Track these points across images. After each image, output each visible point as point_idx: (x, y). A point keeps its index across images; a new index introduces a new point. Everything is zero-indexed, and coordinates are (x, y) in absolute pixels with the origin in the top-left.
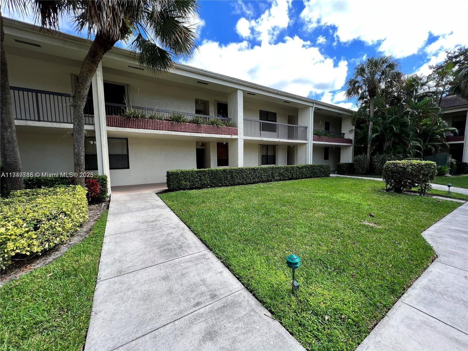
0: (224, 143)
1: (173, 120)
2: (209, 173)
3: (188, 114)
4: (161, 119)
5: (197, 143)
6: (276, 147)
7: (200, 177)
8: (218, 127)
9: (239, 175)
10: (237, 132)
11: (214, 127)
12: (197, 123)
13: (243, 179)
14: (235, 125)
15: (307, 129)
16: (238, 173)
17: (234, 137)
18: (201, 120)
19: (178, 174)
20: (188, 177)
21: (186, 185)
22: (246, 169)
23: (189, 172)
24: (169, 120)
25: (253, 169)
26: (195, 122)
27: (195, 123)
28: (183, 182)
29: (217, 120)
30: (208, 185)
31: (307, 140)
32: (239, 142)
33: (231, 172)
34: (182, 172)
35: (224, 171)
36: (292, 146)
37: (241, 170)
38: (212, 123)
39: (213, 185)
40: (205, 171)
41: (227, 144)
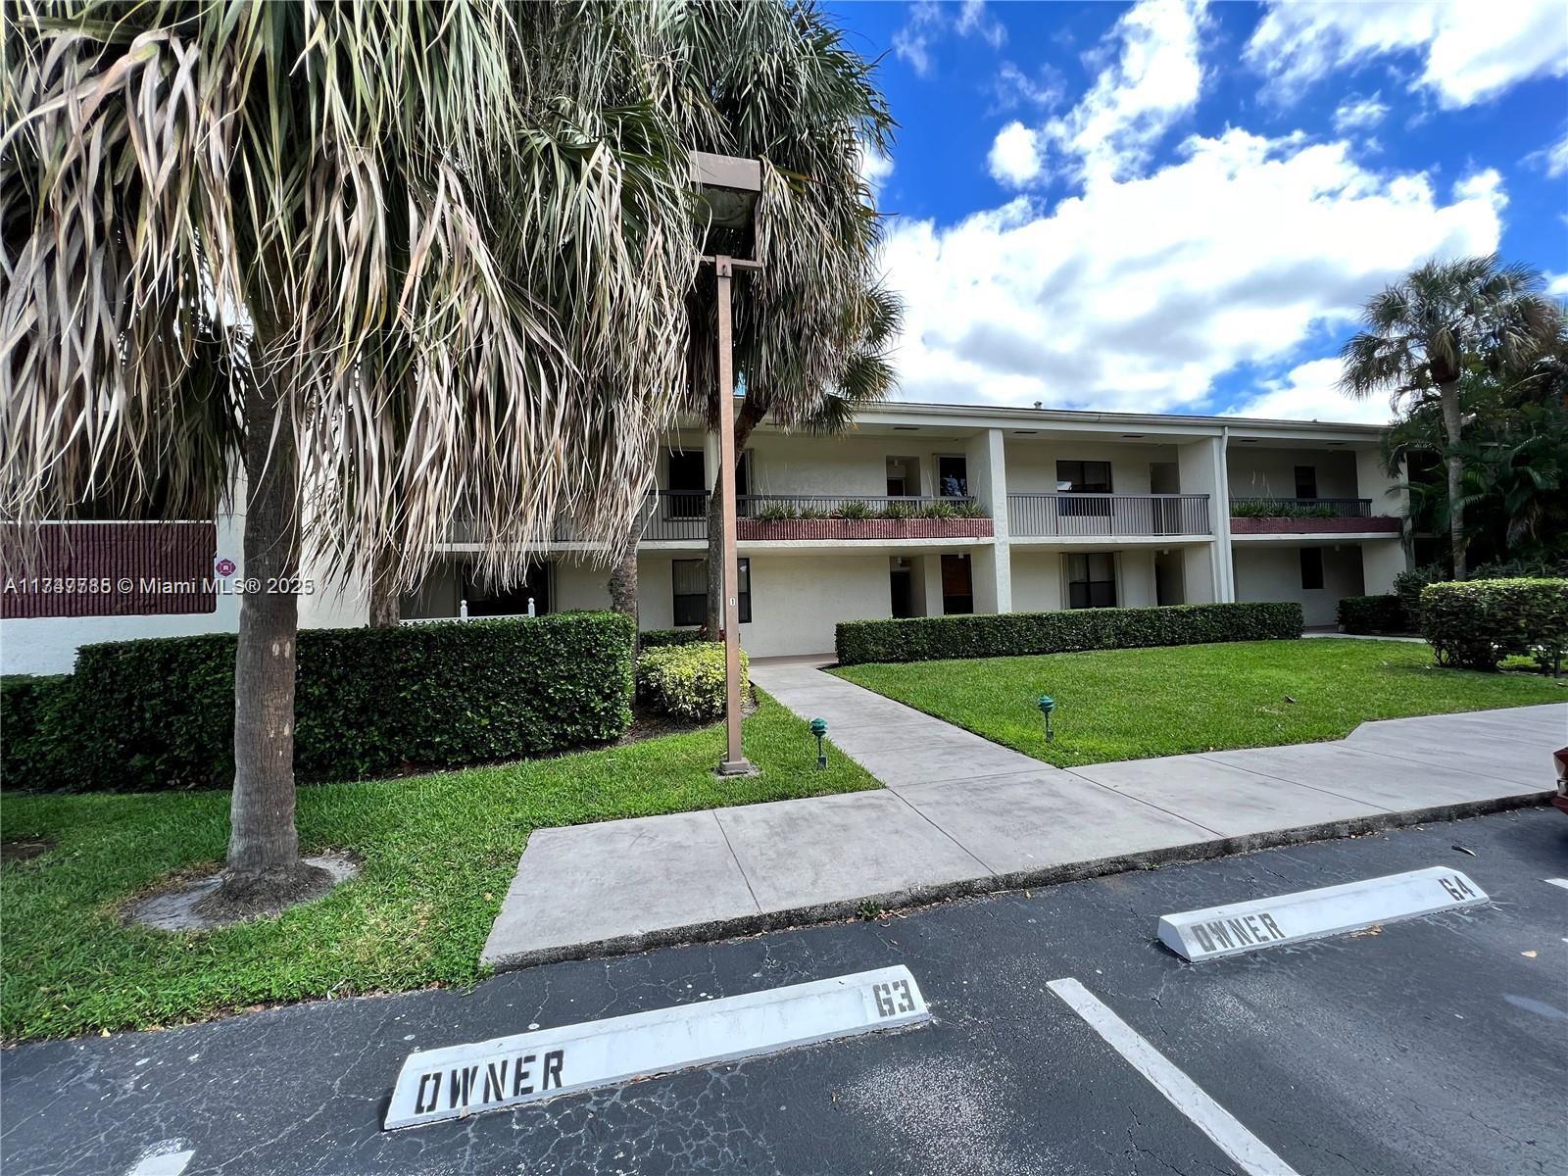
0: (961, 556)
1: (847, 516)
2: (925, 627)
3: (876, 499)
4: (822, 517)
5: (893, 559)
6: (1116, 557)
7: (907, 635)
8: (943, 521)
9: (999, 632)
10: (992, 529)
11: (935, 520)
12: (897, 517)
13: (1010, 642)
14: (985, 513)
15: (1210, 501)
16: (996, 627)
17: (985, 540)
18: (904, 510)
19: (862, 629)
20: (881, 634)
21: (877, 653)
22: (1018, 618)
23: (882, 624)
24: (839, 518)
25: (1038, 618)
26: (892, 515)
27: (891, 518)
28: (872, 647)
29: (942, 505)
30: (925, 654)
31: (1210, 534)
32: (997, 553)
33: (978, 624)
34: (869, 625)
35: (962, 622)
36: (1166, 553)
37: (1006, 621)
38: (930, 515)
39: (937, 654)
40: (918, 623)
41: (967, 557)
